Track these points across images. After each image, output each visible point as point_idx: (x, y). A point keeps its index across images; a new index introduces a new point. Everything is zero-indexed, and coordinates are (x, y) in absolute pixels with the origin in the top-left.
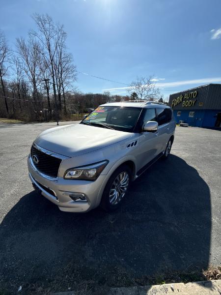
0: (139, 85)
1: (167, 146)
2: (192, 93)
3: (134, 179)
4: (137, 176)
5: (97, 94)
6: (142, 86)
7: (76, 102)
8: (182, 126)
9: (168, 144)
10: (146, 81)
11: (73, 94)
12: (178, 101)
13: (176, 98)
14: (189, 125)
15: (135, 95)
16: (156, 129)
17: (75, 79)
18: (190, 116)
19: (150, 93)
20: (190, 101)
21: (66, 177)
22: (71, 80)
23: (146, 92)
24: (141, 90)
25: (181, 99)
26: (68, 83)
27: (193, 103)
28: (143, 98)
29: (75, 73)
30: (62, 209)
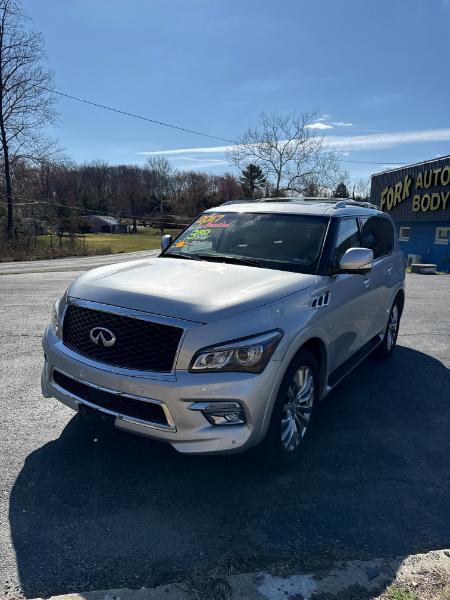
0: (270, 140)
1: (390, 321)
2: (436, 171)
3: (324, 394)
4: (329, 388)
5: (123, 168)
6: (281, 144)
7: (45, 194)
8: (417, 270)
9: (392, 313)
10: (293, 131)
11: (38, 166)
12: (398, 195)
13: (391, 186)
14: (440, 269)
15: (253, 172)
16: (369, 266)
17: (48, 116)
18: (439, 241)
19: (306, 167)
20: (435, 195)
21: (194, 368)
22: (31, 119)
23: (292, 164)
24: (276, 156)
25: (406, 190)
26: (20, 129)
27: (445, 201)
28: (284, 184)
29: (46, 95)
30: (181, 448)
